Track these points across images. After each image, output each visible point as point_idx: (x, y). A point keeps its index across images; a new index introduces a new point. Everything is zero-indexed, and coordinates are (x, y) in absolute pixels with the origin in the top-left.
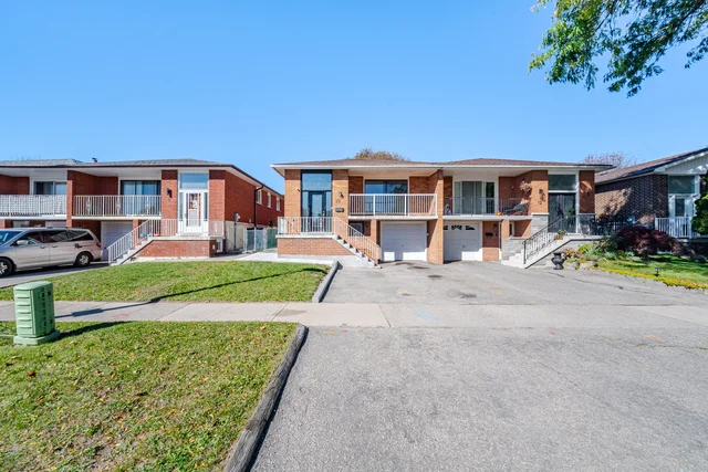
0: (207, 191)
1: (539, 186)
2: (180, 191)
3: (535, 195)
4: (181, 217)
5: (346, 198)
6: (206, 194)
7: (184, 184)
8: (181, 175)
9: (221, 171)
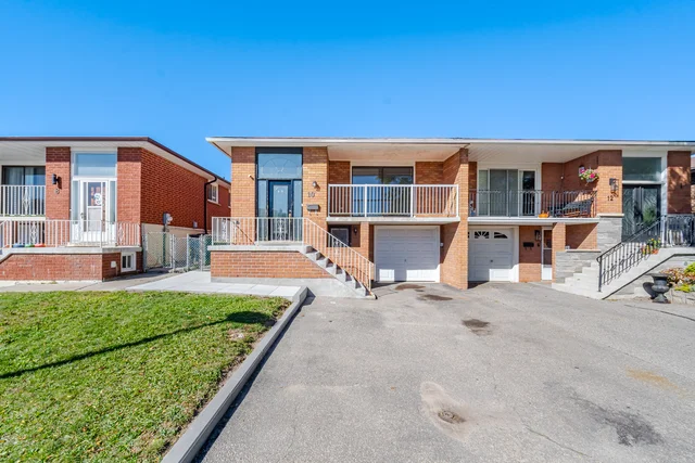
0: (115, 179)
1: (608, 174)
2: (74, 179)
3: (603, 188)
4: (76, 218)
5: (324, 190)
6: (113, 183)
7: (80, 169)
8: (77, 155)
9: (135, 148)
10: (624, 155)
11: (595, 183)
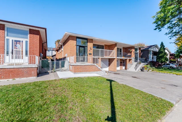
0: (28, 40)
2: (6, 38)
5: (92, 50)
8: (7, 28)
9: (37, 30)
10: (135, 48)
11: (132, 52)
